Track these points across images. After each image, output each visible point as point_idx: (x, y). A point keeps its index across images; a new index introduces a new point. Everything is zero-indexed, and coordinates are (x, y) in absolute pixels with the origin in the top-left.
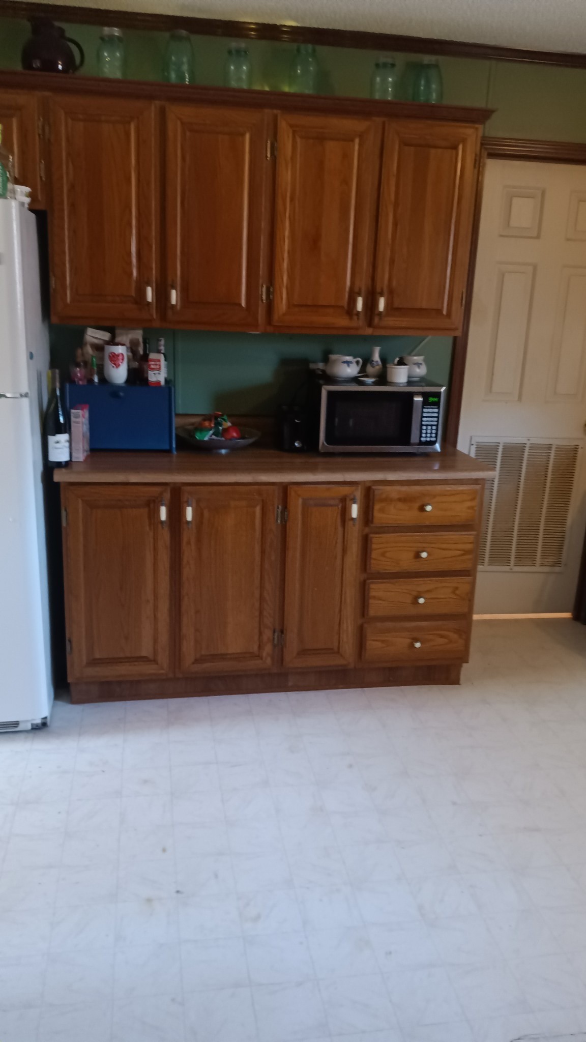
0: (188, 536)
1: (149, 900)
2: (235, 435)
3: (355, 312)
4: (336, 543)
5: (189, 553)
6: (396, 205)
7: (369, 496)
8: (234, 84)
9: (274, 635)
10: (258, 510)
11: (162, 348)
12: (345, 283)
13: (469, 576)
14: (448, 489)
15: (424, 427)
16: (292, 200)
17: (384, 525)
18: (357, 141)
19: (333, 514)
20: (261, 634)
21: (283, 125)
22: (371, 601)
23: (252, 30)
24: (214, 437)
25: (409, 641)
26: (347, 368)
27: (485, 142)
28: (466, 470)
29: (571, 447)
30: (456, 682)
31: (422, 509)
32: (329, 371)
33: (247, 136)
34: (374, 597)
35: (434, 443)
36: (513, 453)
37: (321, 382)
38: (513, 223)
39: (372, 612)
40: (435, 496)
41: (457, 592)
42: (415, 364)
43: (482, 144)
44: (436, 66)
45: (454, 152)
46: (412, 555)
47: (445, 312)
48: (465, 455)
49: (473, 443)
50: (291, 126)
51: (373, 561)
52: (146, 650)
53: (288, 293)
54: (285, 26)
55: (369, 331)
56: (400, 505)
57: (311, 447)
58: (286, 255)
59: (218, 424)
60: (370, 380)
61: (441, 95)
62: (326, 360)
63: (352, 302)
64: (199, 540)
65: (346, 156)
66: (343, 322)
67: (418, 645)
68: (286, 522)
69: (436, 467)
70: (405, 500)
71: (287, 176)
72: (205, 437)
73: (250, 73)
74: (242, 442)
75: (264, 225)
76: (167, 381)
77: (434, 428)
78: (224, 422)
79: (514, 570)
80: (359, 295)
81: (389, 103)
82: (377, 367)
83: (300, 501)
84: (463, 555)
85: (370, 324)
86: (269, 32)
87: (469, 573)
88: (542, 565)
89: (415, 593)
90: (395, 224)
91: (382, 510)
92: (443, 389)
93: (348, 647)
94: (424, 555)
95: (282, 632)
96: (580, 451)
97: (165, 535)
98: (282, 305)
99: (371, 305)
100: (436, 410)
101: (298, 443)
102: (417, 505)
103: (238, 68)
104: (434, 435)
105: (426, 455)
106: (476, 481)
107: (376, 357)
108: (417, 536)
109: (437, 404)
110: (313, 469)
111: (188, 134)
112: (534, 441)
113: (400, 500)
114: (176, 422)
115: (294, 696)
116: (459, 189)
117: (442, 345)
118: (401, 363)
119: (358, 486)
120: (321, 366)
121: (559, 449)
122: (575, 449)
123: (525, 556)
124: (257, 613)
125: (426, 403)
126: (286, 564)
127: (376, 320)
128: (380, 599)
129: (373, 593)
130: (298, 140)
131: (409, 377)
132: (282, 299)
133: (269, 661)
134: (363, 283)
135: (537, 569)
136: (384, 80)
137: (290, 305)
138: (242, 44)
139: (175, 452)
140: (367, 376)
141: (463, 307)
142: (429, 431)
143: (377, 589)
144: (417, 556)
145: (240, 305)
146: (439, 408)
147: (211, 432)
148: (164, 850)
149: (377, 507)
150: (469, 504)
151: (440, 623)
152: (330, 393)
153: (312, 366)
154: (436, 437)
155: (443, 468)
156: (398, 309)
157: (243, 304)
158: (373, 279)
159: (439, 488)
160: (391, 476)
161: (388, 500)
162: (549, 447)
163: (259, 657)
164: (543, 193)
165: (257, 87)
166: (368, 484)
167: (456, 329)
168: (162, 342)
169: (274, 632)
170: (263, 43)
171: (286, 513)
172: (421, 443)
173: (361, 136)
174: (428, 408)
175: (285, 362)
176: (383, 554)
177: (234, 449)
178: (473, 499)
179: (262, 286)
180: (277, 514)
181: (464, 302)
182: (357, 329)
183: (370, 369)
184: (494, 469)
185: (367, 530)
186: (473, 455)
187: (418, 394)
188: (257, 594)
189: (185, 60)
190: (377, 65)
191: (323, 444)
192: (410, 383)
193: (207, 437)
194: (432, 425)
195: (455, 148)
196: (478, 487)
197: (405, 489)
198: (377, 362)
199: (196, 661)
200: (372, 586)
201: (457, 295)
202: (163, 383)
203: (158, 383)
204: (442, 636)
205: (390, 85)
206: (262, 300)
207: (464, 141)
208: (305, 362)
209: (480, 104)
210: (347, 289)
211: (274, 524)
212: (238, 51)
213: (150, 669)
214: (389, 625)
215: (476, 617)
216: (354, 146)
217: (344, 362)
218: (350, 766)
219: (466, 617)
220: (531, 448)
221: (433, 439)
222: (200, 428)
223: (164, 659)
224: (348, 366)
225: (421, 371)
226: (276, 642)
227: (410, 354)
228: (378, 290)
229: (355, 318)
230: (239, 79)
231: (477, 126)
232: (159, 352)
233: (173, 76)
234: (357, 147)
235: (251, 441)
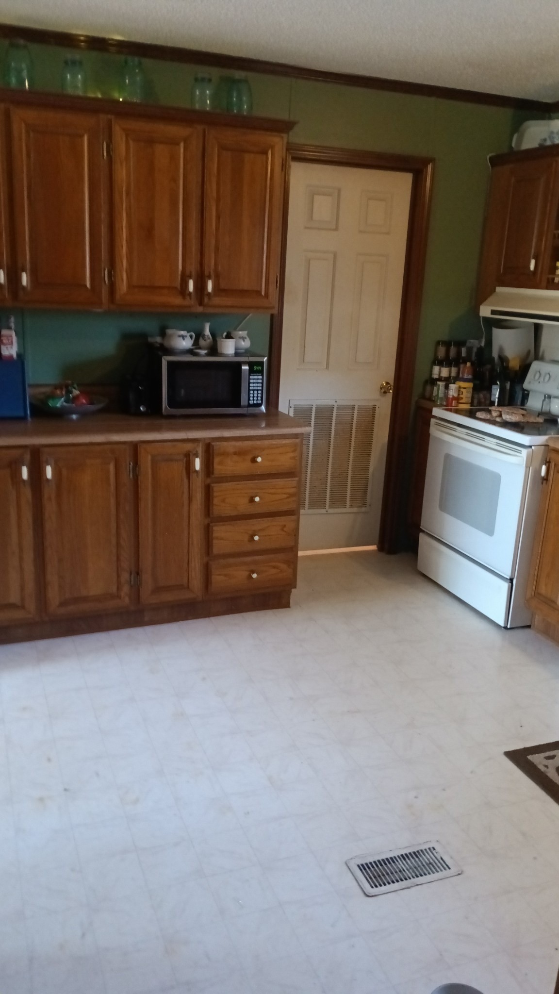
0: (49, 492)
1: (41, 800)
2: (84, 401)
3: (187, 292)
4: (183, 493)
5: (50, 508)
6: (218, 200)
7: (209, 452)
8: (70, 91)
9: (130, 576)
10: (112, 467)
11: (12, 325)
12: (178, 268)
13: (293, 515)
14: (274, 443)
15: (252, 392)
16: (128, 194)
17: (223, 475)
18: (182, 145)
19: (178, 468)
20: (118, 576)
21: (117, 130)
22: (215, 541)
23: (82, 41)
24: (64, 404)
25: (247, 573)
26: (183, 342)
27: (289, 148)
28: (287, 427)
29: (369, 407)
30: (287, 606)
31: (254, 460)
32: (166, 344)
33: (86, 138)
34: (217, 538)
35: (260, 405)
36: (324, 413)
37: (160, 353)
38: (316, 216)
39: (216, 550)
40: (264, 450)
41: (285, 529)
42: (240, 338)
43: (287, 150)
44: (246, 81)
45: (265, 156)
46: (246, 500)
47: (263, 294)
48: (286, 414)
49: (290, 405)
50: (124, 130)
51: (215, 507)
52: (14, 597)
53: (127, 275)
54: (113, 40)
55: (200, 309)
56: (235, 458)
57: (154, 411)
58: (124, 243)
59: (69, 392)
60: (203, 352)
61: (251, 107)
62: (163, 334)
63: (185, 284)
64: (59, 495)
65: (173, 158)
66: (177, 301)
67: (255, 576)
68: (137, 477)
69: (263, 425)
70: (240, 453)
71: (121, 174)
72: (57, 403)
73: (85, 81)
74: (92, 408)
75: (104, 216)
76: (18, 355)
77: (260, 392)
78: (74, 390)
79: (329, 512)
80: (190, 277)
81: (207, 113)
82: (209, 341)
83: (150, 457)
84: (287, 498)
85: (201, 303)
86: (98, 44)
87: (293, 513)
88: (351, 506)
89: (250, 533)
90: (218, 217)
91: (220, 463)
92: (266, 359)
93: (197, 583)
94: (257, 499)
95: (138, 574)
96: (377, 409)
97: (27, 493)
98: (123, 286)
99: (200, 287)
100: (261, 377)
101: (143, 408)
102: (249, 457)
103: (74, 76)
104: (259, 398)
105: (254, 416)
106: (296, 436)
107: (207, 332)
108: (250, 484)
109: (261, 372)
110: (158, 429)
111: (32, 134)
112: (340, 403)
113: (235, 453)
114: (29, 391)
115: (149, 629)
116: (270, 188)
117: (262, 321)
118: (229, 336)
119: (200, 443)
120: (158, 339)
121: (361, 409)
122: (374, 408)
123: (338, 500)
124: (115, 559)
125: (251, 371)
126: (140, 514)
127: (206, 300)
128: (222, 539)
129: (215, 535)
130: (131, 142)
131: (236, 349)
132: (123, 280)
133: (127, 600)
134: (193, 268)
135: (348, 510)
136: (203, 93)
137: (130, 286)
138: (77, 55)
139: (29, 419)
140: (200, 348)
141: (278, 289)
142: (256, 395)
143: (220, 531)
144: (252, 500)
145: (86, 286)
146: (262, 375)
147: (63, 399)
148: (49, 760)
149: (217, 460)
150: (292, 455)
151: (272, 556)
152: (170, 364)
153: (150, 340)
154: (262, 400)
155: (268, 425)
156: (224, 291)
157: (88, 285)
158: (201, 264)
159: (267, 442)
160: (227, 433)
161: (225, 454)
162: (353, 407)
163: (119, 597)
164: (339, 191)
165: (91, 95)
166: (207, 441)
167: (273, 308)
168: (12, 319)
169: (131, 574)
170: (94, 54)
171: (137, 469)
172: (249, 405)
173: (186, 140)
174: (254, 376)
175: (126, 337)
176: (223, 501)
177: (84, 415)
178: (294, 451)
179: (105, 270)
180: (129, 470)
181: (278, 284)
182: (190, 307)
183: (202, 342)
184: (310, 425)
185: (208, 481)
186: (292, 414)
187: (245, 363)
188: (114, 540)
189: (24, 66)
190: (196, 80)
191: (166, 408)
192: (237, 354)
193: (60, 403)
194: (258, 390)
195: (266, 153)
196: (298, 440)
197: (239, 444)
198: (208, 336)
199: (63, 604)
200: (215, 528)
201: (273, 279)
202: (15, 356)
203: (11, 356)
204: (274, 567)
205: (208, 97)
206: (105, 281)
207: (272, 147)
208: (143, 336)
209: (283, 115)
210: (180, 273)
211: (127, 478)
212: (74, 63)
213: (18, 615)
214: (231, 560)
215: (300, 554)
216: (180, 149)
217: (180, 336)
218: (204, 679)
219: (293, 549)
220: (338, 409)
221: (259, 402)
222: (52, 396)
223: (31, 605)
224: (184, 339)
225: (246, 344)
226: (132, 583)
227: (235, 329)
228: (206, 273)
229: (188, 298)
230: (76, 87)
231: (283, 135)
232: (9, 328)
233: (13, 80)
234: (182, 150)
235: (100, 406)
